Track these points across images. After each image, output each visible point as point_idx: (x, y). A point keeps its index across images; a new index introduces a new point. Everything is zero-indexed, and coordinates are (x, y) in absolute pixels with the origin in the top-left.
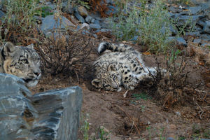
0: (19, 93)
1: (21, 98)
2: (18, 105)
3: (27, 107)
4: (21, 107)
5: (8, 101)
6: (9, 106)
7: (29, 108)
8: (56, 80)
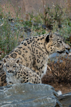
0: (52, 94)
1: (54, 97)
2: (52, 101)
3: (57, 102)
4: (54, 102)
5: (47, 99)
6: (48, 102)
7: (58, 103)
8: (61, 86)
